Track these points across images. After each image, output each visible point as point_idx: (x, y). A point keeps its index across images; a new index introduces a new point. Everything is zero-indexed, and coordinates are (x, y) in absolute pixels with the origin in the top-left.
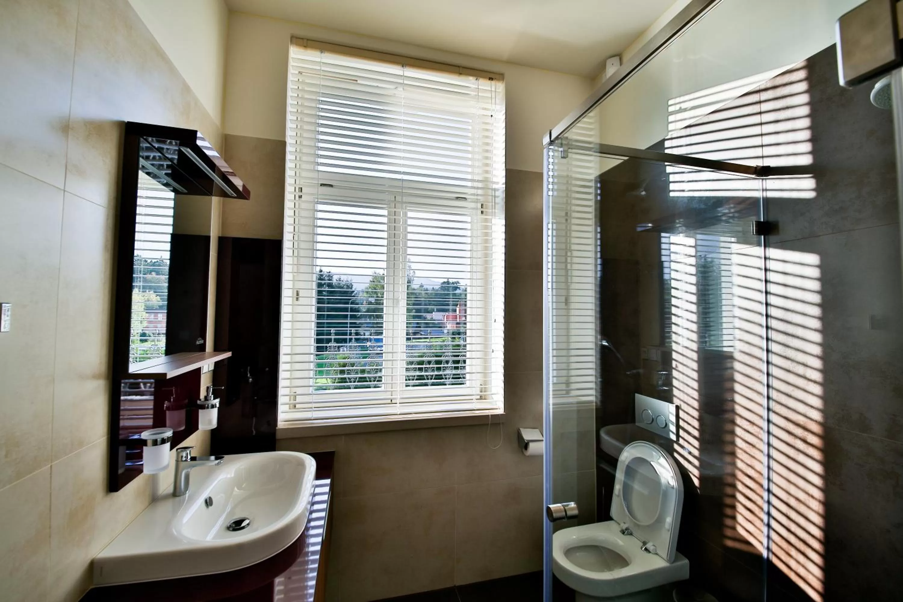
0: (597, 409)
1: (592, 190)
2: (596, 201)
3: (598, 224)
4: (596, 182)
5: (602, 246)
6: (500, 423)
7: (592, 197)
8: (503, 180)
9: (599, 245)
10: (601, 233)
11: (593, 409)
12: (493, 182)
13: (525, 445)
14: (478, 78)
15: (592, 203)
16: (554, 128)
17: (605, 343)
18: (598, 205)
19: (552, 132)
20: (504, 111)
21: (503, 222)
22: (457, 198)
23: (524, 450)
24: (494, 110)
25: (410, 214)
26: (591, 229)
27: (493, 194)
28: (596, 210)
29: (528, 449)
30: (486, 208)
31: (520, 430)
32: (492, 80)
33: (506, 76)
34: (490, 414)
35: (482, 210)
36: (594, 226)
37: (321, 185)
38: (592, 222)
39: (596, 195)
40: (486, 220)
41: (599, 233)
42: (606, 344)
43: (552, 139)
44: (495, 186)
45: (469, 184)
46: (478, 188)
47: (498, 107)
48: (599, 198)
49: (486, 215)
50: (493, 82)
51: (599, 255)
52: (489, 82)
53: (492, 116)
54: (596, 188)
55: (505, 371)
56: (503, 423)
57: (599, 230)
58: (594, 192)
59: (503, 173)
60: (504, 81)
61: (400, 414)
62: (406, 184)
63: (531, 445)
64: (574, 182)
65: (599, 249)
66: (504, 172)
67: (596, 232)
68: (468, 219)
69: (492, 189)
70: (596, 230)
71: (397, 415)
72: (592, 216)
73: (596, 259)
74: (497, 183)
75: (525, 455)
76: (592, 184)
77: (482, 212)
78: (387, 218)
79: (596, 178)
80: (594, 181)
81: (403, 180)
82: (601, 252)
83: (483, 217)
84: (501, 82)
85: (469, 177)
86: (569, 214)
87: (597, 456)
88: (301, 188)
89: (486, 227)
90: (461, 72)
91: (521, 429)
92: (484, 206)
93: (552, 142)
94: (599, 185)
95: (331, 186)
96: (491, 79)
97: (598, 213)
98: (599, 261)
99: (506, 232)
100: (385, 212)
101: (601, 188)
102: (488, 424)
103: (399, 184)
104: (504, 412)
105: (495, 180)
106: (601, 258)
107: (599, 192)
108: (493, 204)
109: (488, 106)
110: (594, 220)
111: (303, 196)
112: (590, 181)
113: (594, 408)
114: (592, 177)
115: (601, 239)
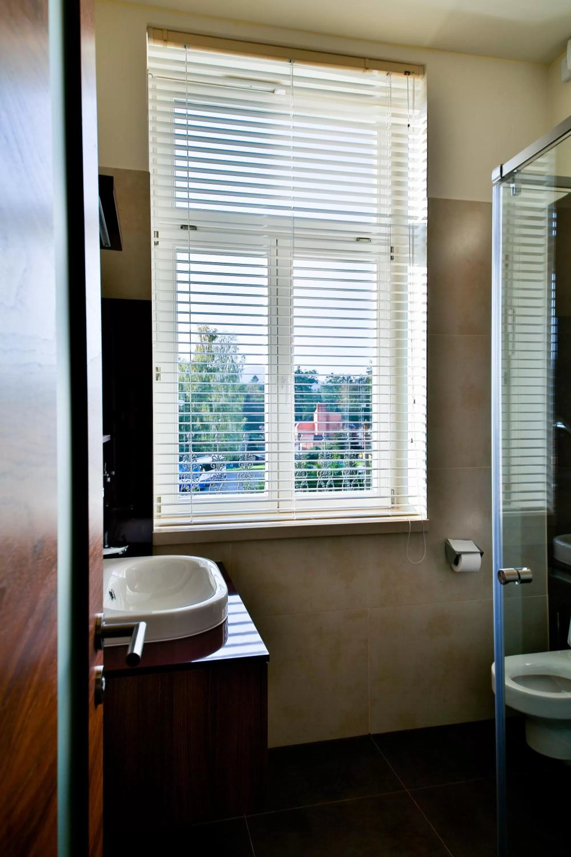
0: (549, 517)
1: (544, 223)
2: (550, 239)
3: (553, 270)
4: (550, 211)
5: (557, 299)
6: (422, 532)
7: (544, 232)
8: (425, 214)
9: (554, 299)
10: (556, 281)
11: (544, 516)
12: (407, 216)
13: (456, 558)
14: (390, 72)
15: (544, 241)
16: (505, 163)
17: (560, 425)
18: (553, 244)
19: (504, 167)
20: (426, 118)
21: (425, 270)
22: (358, 239)
23: (453, 566)
24: (411, 117)
25: (296, 263)
26: (543, 276)
27: (411, 234)
28: (549, 250)
29: (459, 565)
30: (397, 253)
31: (448, 541)
32: (409, 75)
33: (428, 68)
34: (410, 520)
35: (392, 254)
36: (546, 273)
37: (182, 227)
38: (544, 267)
39: (550, 229)
40: (398, 269)
41: (554, 281)
42: (563, 426)
43: (504, 175)
44: (410, 222)
45: (374, 220)
46: (385, 225)
47: (417, 112)
48: (554, 233)
49: (397, 262)
50: (410, 78)
51: (553, 312)
52: (405, 78)
53: (409, 126)
54: (550, 220)
55: (427, 468)
56: (426, 532)
57: (553, 277)
58: (547, 225)
59: (425, 204)
60: (426, 75)
61: (296, 520)
62: (297, 224)
63: (464, 558)
64: (519, 213)
65: (553, 304)
66: (426, 202)
67: (550, 281)
68: (374, 267)
69: (409, 227)
70: (549, 277)
71: (293, 520)
72: (544, 259)
73: (549, 318)
74: (415, 218)
75: (454, 571)
76: (545, 214)
77: (392, 258)
78: (267, 269)
79: (550, 205)
80: (547, 210)
81: (294, 218)
82: (557, 308)
83: (394, 264)
84: (422, 76)
85: (375, 210)
86: (510, 258)
87: (549, 566)
88: (158, 232)
89: (398, 278)
90: (367, 66)
91: (450, 540)
92: (395, 250)
93: (503, 179)
94: (554, 215)
95: (194, 228)
96: (407, 73)
97: (553, 254)
98: (553, 321)
99: (428, 285)
100: (264, 261)
101: (557, 220)
102: (407, 533)
103: (289, 223)
104: (427, 519)
105: (410, 213)
106: (556, 316)
107: (554, 224)
108: (411, 247)
109: (404, 112)
110: (547, 264)
111: (159, 242)
112: (542, 210)
113: (546, 515)
114: (544, 205)
115: (557, 290)
